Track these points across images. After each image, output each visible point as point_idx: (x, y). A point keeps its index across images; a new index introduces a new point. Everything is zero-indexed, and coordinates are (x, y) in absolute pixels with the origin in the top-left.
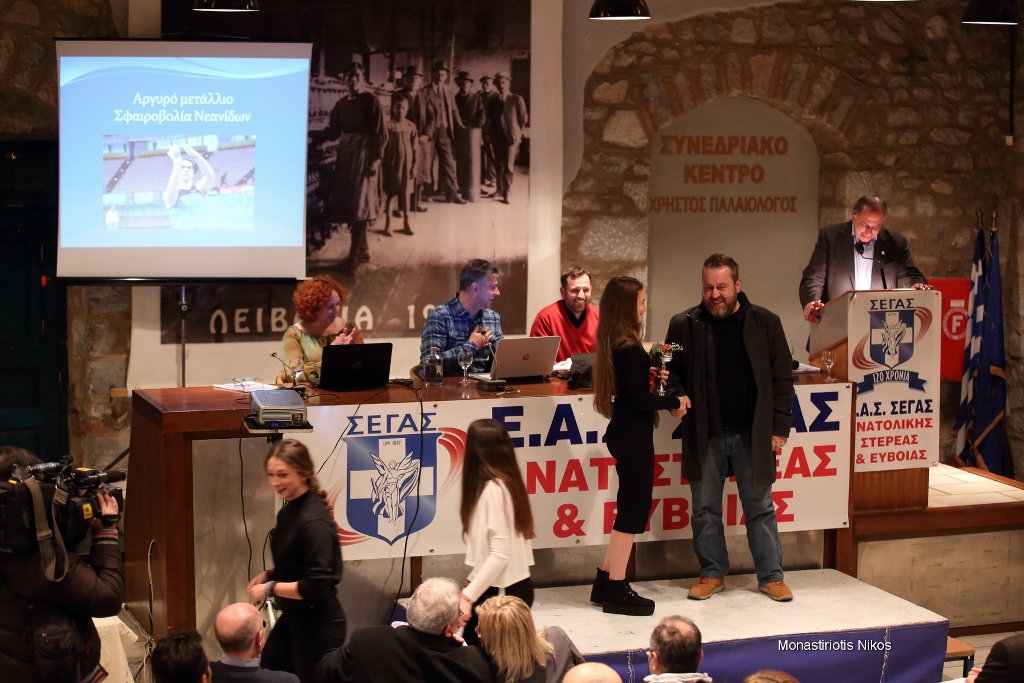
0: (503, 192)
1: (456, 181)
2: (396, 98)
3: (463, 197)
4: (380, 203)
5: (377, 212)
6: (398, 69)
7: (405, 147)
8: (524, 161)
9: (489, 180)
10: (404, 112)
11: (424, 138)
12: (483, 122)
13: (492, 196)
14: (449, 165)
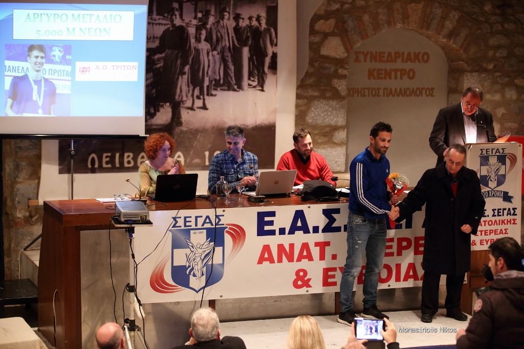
1: (233, 78)
2: (198, 29)
3: (238, 88)
4: (189, 90)
5: (187, 96)
6: (200, 12)
7: (204, 58)
8: (274, 67)
9: (253, 77)
10: (203, 37)
11: (215, 53)
12: (250, 43)
13: (255, 87)
14: (230, 69)
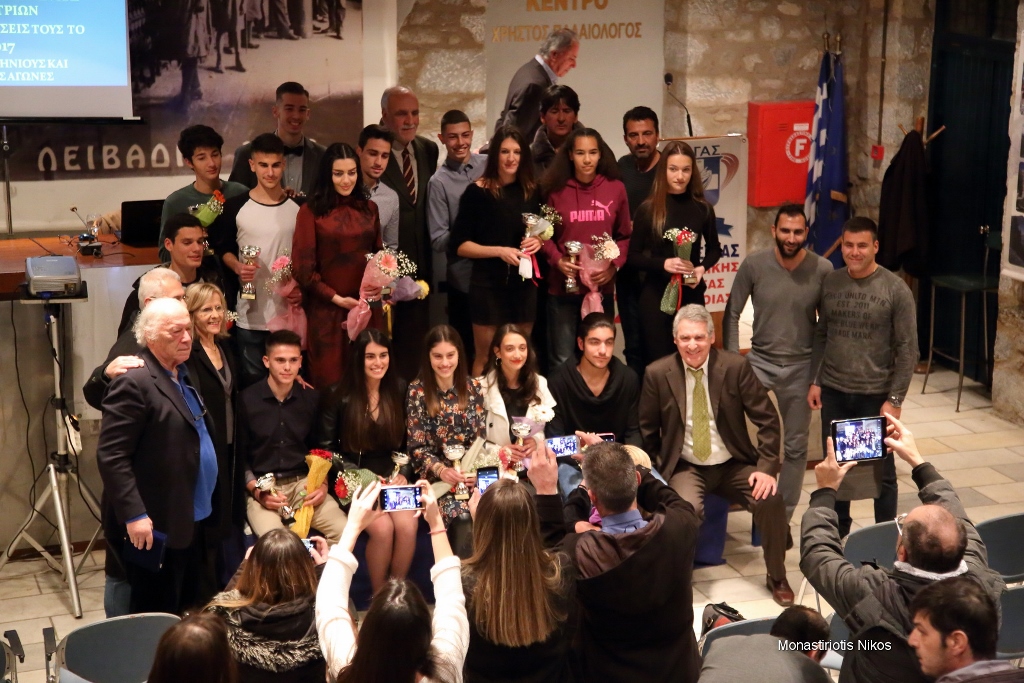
0: (336, 28)
3: (295, 33)
9: (321, 15)
13: (324, 32)
14: (280, 1)
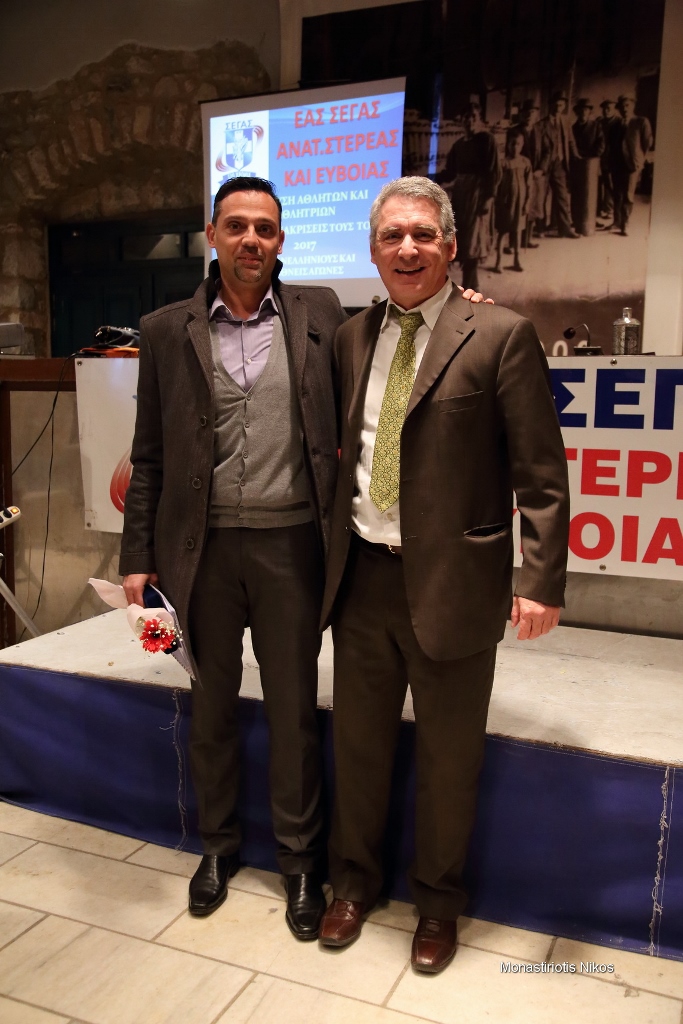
0: (620, 226)
1: (569, 215)
2: (511, 135)
3: (577, 231)
4: (492, 240)
5: (488, 250)
6: (515, 105)
7: (519, 185)
8: (645, 190)
9: (605, 211)
10: (519, 148)
11: (539, 173)
12: (602, 151)
13: (608, 228)
14: (562, 199)
